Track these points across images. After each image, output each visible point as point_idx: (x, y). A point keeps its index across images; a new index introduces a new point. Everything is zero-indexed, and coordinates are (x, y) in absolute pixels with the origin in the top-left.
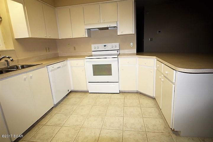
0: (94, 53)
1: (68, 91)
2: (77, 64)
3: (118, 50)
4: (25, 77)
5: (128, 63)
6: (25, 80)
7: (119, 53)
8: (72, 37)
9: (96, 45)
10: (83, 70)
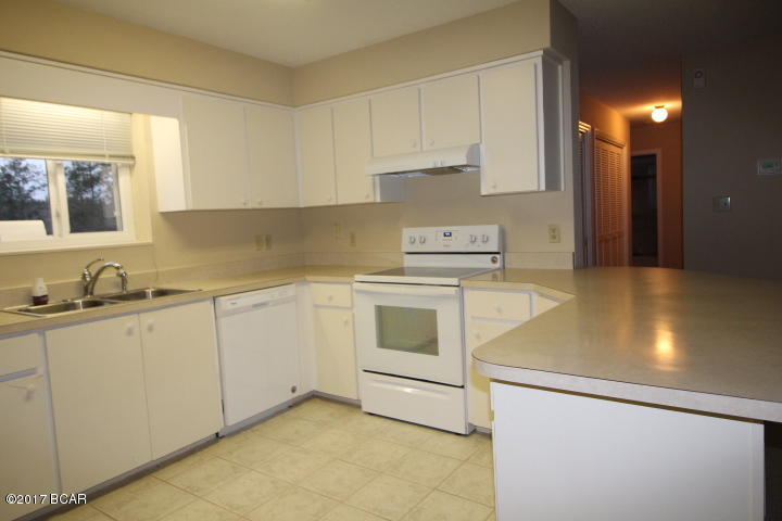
0: (409, 262)
1: (294, 390)
2: (331, 298)
3: (498, 253)
4: (129, 325)
5: (499, 310)
6: (130, 332)
7: (498, 265)
8: (333, 203)
9: (417, 232)
10: (346, 322)
